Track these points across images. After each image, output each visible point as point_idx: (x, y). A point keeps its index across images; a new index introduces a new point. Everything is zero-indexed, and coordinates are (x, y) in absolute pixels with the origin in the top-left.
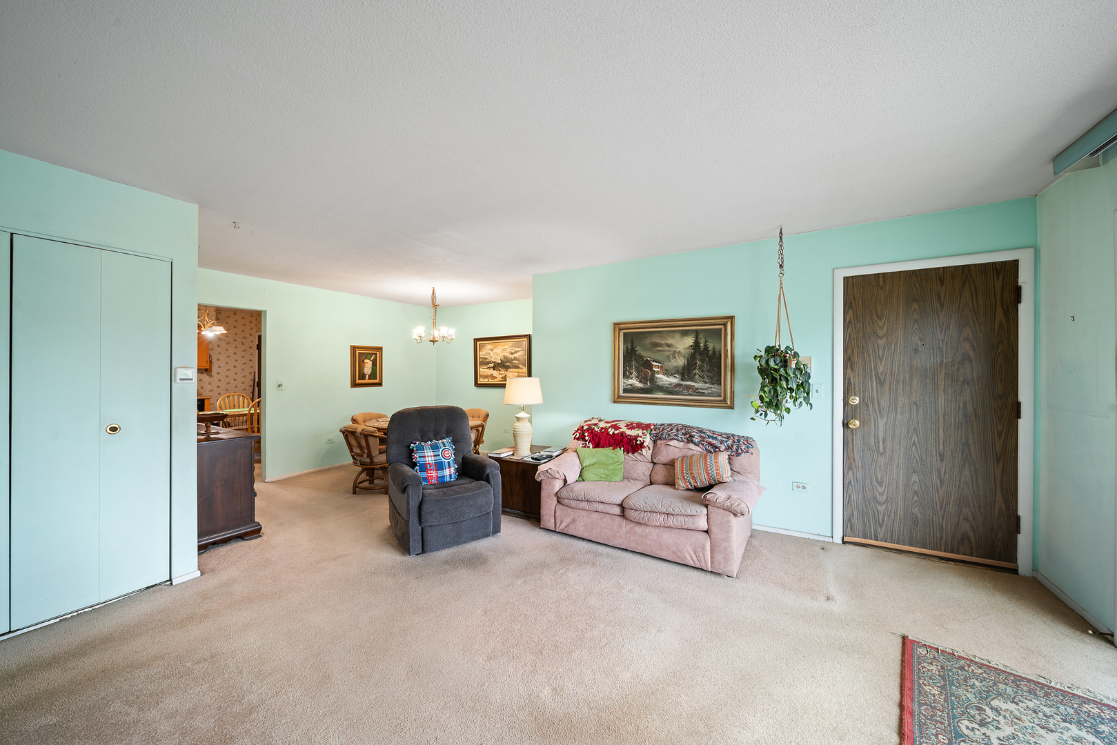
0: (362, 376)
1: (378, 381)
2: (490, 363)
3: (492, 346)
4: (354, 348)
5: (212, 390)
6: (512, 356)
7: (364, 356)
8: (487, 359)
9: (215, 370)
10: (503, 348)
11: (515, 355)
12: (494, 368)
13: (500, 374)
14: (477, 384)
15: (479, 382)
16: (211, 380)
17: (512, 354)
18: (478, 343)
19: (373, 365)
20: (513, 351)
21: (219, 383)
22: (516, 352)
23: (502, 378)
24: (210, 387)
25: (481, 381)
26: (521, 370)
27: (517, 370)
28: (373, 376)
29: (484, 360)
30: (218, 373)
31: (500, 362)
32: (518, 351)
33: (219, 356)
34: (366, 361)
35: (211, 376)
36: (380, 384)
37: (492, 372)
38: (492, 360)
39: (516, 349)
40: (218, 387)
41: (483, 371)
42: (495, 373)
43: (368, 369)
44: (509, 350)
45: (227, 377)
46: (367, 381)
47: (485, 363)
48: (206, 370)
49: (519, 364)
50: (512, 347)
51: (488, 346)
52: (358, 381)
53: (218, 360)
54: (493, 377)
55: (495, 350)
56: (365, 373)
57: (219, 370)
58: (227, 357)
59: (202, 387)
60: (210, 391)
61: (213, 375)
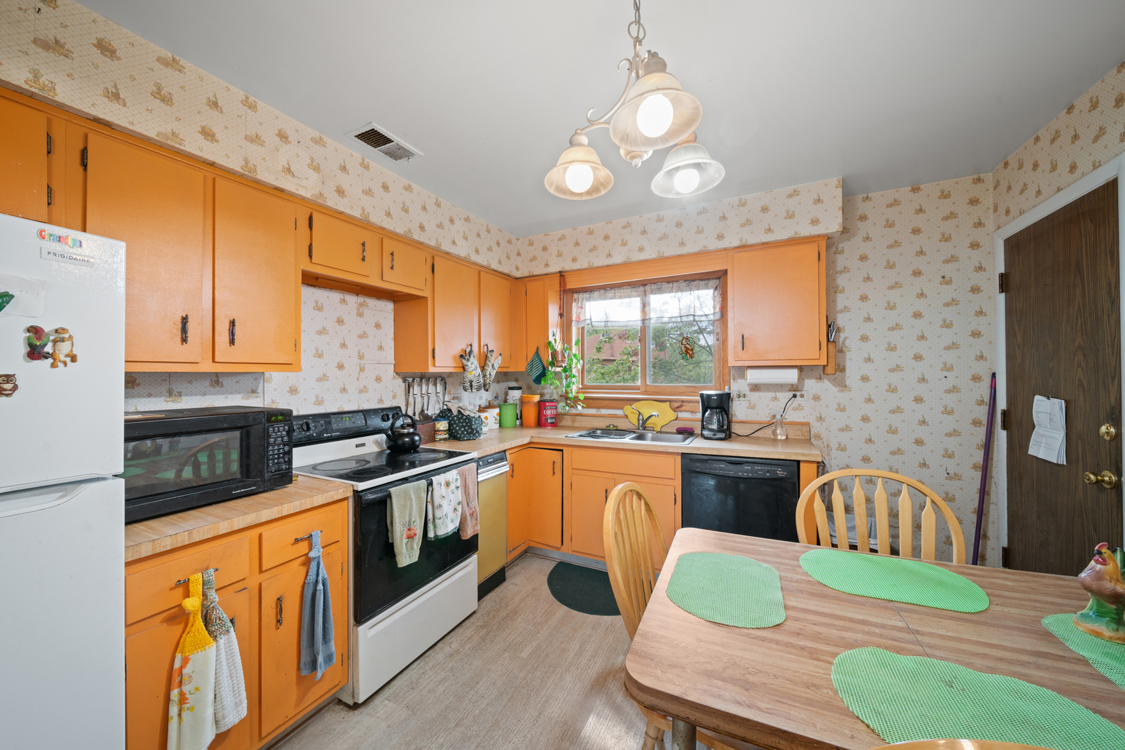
5: (846, 429)
16: (843, 397)
33: (868, 329)
35: (843, 386)
45: (893, 390)
48: (826, 369)
53: (864, 338)
57: (868, 369)
58: (892, 329)
59: (820, 419)
60: (842, 430)
61: (848, 382)
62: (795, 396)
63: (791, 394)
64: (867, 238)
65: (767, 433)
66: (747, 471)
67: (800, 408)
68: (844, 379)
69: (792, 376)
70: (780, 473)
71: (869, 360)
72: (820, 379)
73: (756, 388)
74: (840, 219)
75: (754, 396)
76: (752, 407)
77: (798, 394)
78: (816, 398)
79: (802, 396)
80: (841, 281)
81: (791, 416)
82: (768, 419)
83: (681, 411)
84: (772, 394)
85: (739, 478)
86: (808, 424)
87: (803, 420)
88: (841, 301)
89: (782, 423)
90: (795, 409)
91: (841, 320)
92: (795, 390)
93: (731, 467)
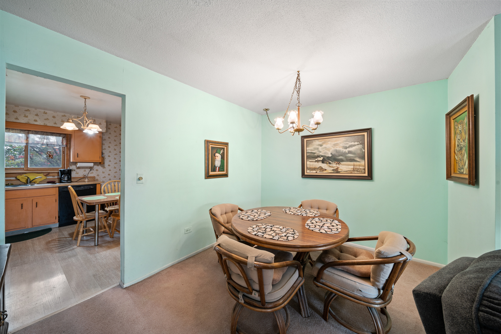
0: (214, 169)
1: (225, 172)
2: (318, 156)
3: (320, 142)
4: (207, 142)
5: (105, 177)
6: (347, 150)
7: (215, 150)
8: (315, 153)
9: (107, 163)
10: (334, 143)
11: (351, 149)
12: (323, 162)
13: (331, 167)
14: (304, 176)
15: (306, 174)
16: (104, 170)
17: (346, 148)
18: (305, 140)
19: (222, 158)
20: (348, 146)
21: (110, 172)
22: (351, 146)
23: (333, 170)
24: (103, 175)
25: (307, 172)
26: (358, 163)
27: (352, 163)
28: (222, 168)
29: (312, 155)
30: (109, 165)
31: (330, 155)
32: (355, 145)
33: (110, 154)
34: (217, 154)
35: (104, 167)
36: (226, 175)
37: (320, 164)
38: (321, 154)
39: (351, 144)
40: (109, 175)
41: (310, 164)
42: (324, 166)
43: (218, 163)
44: (342, 145)
45: (115, 168)
46: (217, 173)
47: (313, 157)
48: (100, 163)
49: (355, 157)
50: (346, 141)
51: (316, 143)
52: (211, 173)
53: (109, 156)
54: (321, 169)
55: (324, 146)
56: (216, 165)
57: (110, 163)
58: (115, 155)
59: (98, 175)
60: (103, 178)
61: (105, 166)
62: (91, 170)
63: (90, 169)
64: (110, 134)
65: (83, 180)
66: (82, 188)
67: (92, 173)
68: (104, 166)
69: (91, 165)
70: (92, 187)
71: (110, 161)
72: (98, 165)
73: (79, 168)
74: (105, 130)
75: (78, 170)
76: (77, 173)
77: (92, 169)
78: (97, 170)
79: (93, 170)
80: (104, 142)
81: (90, 175)
82: (83, 176)
83: (48, 176)
84: (84, 170)
85: (80, 190)
86: (95, 177)
87: (93, 176)
88: (104, 147)
89: (87, 177)
90: (91, 173)
91: (104, 151)
92: (91, 168)
93: (77, 188)
